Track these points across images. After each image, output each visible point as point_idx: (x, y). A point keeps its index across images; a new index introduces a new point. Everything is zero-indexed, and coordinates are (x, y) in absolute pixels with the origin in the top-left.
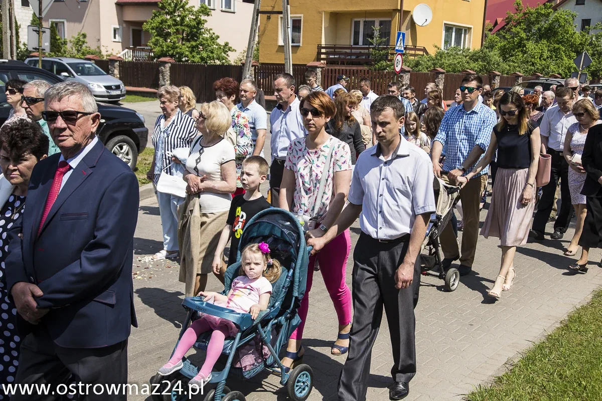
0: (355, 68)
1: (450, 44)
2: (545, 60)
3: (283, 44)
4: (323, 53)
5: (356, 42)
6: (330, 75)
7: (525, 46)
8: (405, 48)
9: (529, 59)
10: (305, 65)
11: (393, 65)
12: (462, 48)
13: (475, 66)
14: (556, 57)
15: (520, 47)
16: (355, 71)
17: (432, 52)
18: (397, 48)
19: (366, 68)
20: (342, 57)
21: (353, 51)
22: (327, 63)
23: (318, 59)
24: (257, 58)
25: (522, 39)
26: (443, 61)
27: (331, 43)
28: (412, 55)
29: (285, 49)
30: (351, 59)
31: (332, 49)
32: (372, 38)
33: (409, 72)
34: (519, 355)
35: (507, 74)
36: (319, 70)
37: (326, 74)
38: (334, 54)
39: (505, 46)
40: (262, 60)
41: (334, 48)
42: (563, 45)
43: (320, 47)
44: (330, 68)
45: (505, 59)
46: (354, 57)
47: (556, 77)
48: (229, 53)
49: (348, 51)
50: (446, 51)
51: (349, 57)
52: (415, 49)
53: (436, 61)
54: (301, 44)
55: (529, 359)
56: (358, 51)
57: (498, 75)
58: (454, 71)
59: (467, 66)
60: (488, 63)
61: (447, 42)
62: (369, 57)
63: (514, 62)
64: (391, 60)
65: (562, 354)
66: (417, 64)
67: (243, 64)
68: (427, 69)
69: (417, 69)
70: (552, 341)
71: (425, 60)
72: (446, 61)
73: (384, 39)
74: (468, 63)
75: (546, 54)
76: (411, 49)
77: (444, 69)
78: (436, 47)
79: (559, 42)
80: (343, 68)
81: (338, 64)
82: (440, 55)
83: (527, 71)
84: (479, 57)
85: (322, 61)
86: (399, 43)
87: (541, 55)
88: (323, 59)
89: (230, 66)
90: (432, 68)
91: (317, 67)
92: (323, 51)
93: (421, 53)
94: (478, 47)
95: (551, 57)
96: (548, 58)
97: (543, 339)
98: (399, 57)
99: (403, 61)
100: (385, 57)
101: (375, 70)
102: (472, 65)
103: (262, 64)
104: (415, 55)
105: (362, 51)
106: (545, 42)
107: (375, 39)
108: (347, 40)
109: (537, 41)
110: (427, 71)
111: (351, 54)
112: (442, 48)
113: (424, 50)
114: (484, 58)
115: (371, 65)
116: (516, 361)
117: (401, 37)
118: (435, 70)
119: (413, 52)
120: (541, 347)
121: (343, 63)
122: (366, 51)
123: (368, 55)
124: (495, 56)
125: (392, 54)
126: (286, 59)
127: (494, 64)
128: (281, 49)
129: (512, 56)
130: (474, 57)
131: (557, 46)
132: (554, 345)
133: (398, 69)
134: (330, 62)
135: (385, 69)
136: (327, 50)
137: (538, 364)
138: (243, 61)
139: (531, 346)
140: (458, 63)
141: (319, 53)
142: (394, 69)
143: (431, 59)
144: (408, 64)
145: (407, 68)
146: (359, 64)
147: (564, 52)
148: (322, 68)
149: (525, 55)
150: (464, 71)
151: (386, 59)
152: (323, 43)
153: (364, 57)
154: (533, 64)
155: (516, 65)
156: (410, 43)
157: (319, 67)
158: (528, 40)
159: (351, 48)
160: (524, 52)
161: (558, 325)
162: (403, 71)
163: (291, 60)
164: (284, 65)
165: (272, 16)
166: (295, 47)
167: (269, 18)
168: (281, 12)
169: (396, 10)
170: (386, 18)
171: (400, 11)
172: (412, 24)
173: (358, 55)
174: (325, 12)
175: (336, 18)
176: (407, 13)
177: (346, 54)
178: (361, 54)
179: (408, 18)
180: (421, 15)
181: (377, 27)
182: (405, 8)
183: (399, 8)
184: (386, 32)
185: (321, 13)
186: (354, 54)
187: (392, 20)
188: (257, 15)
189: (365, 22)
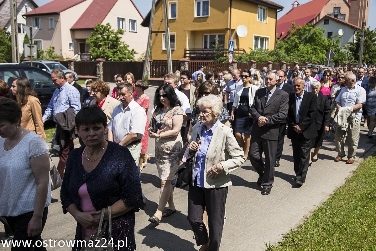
0: (205, 61)
1: (258, 47)
2: (309, 54)
3: (166, 49)
4: (188, 54)
5: (206, 47)
6: (193, 65)
7: (298, 47)
8: (234, 50)
9: (301, 54)
10: (179, 60)
11: (228, 59)
12: (264, 49)
13: (272, 58)
14: (315, 53)
15: (296, 47)
16: (207, 63)
17: (248, 52)
18: (229, 50)
19: (212, 61)
20: (198, 55)
21: (204, 52)
22: (190, 59)
23: (185, 57)
24: (151, 57)
25: (296, 43)
26: (254, 56)
27: (192, 48)
28: (237, 53)
29: (167, 51)
30: (203, 56)
31: (192, 51)
32: (215, 45)
33: (236, 62)
34: (310, 213)
35: (289, 62)
36: (186, 63)
37: (191, 65)
38: (194, 54)
39: (287, 47)
40: (154, 58)
41: (194, 50)
42: (319, 46)
43: (186, 50)
44: (193, 61)
45: (288, 54)
46: (205, 55)
47: (316, 64)
48: (135, 55)
49: (202, 52)
50: (256, 51)
51: (202, 55)
52: (239, 50)
53: (251, 57)
54: (175, 49)
55: (315, 215)
56: (207, 52)
57: (285, 64)
58: (261, 61)
59: (267, 58)
60: (279, 57)
61: (256, 46)
62: (213, 55)
63: (292, 56)
64: (225, 57)
65: (332, 212)
66: (240, 58)
67: (144, 61)
68: (246, 60)
69: (240, 61)
70: (326, 206)
71: (245, 56)
72: (257, 57)
73: (222, 45)
74: (268, 57)
75: (310, 51)
76: (236, 50)
77: (255, 60)
78: (250, 48)
79: (316, 45)
80: (199, 61)
81: (196, 59)
82: (253, 53)
83: (300, 61)
84: (274, 54)
85: (187, 58)
86: (230, 47)
87: (308, 52)
88: (188, 57)
89: (136, 62)
90: (249, 60)
91: (185, 61)
92: (188, 52)
93: (242, 52)
94: (273, 49)
95: (313, 53)
96: (311, 53)
97: (322, 205)
98: (231, 55)
99: (233, 57)
100: (222, 55)
101: (217, 62)
102: (271, 58)
103: (154, 60)
104: (239, 53)
105: (210, 52)
106: (309, 45)
107: (216, 45)
108: (200, 46)
109: (305, 45)
110: (246, 62)
111: (203, 54)
112: (253, 48)
113: (244, 50)
114: (277, 54)
115: (215, 59)
116: (308, 217)
117: (231, 44)
118: (250, 61)
119: (237, 52)
120: (321, 209)
121: (199, 59)
122: (212, 52)
123: (213, 54)
124: (282, 53)
125: (226, 53)
126: (168, 57)
127: (282, 57)
128: (164, 52)
129: (292, 52)
130: (271, 54)
131: (315, 47)
132: (327, 207)
133: (230, 61)
134: (192, 58)
135: (223, 61)
136: (190, 52)
137: (320, 218)
138: (144, 59)
139: (316, 208)
140: (263, 57)
141: (185, 54)
142: (228, 61)
143: (247, 55)
144: (235, 58)
145: (235, 61)
146: (208, 59)
147: (320, 50)
148: (188, 62)
149: (299, 52)
150: (266, 61)
151: (223, 56)
152: (188, 48)
153: (210, 55)
154: (303, 57)
155: (294, 57)
156: (236, 47)
157: (186, 62)
158: (300, 43)
159: (203, 50)
160: (299, 51)
161: (329, 197)
162: (233, 62)
163: (171, 58)
164: (167, 61)
165: (159, 34)
166: (173, 51)
167: (157, 35)
168: (164, 32)
169: (227, 29)
170: (222, 33)
171: (229, 29)
172: (237, 37)
173: (207, 54)
174: (188, 31)
175: (194, 34)
176: (233, 30)
177: (201, 54)
178: (209, 54)
179: (234, 33)
180: (241, 32)
181: (217, 38)
182: (232, 28)
183: (229, 28)
184: (222, 42)
185: (185, 31)
186: (205, 54)
187: (225, 34)
188: (151, 34)
189: (210, 36)
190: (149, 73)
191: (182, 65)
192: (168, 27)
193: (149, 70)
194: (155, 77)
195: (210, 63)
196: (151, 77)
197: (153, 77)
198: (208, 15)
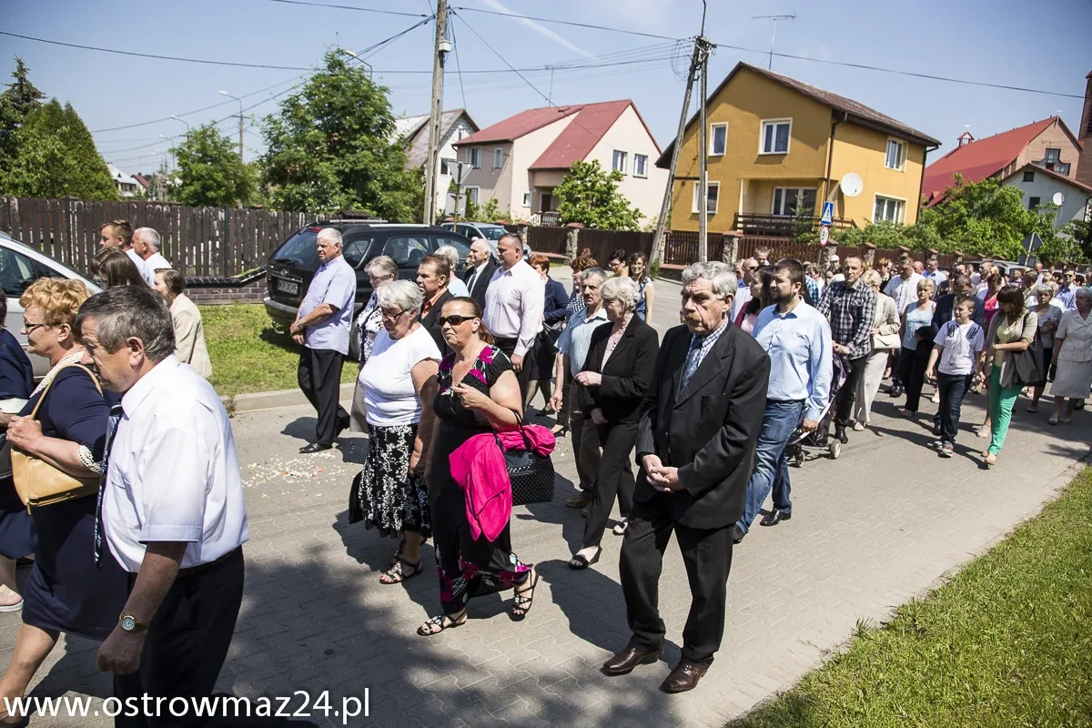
0: (773, 239)
1: (882, 217)
2: (988, 239)
3: (698, 212)
4: (740, 222)
5: (777, 212)
6: (748, 245)
7: (965, 223)
8: (832, 220)
9: (970, 237)
10: (721, 234)
11: (819, 237)
12: (894, 222)
13: (910, 242)
14: (1000, 237)
15: (959, 223)
16: (775, 242)
17: (862, 225)
18: (823, 219)
19: (787, 239)
20: (762, 226)
21: (773, 221)
22: (744, 233)
23: (735, 228)
24: (668, 224)
25: (962, 215)
26: (873, 235)
27: (750, 212)
28: (838, 227)
29: (700, 216)
30: (770, 229)
31: (750, 218)
32: (795, 208)
33: (835, 245)
34: (957, 568)
35: (945, 252)
36: (736, 240)
37: (744, 245)
38: (752, 223)
39: (942, 221)
40: (673, 228)
41: (753, 216)
42: (1008, 224)
43: (737, 216)
44: (748, 238)
45: (943, 236)
46: (773, 227)
47: (1001, 259)
48: (639, 219)
49: (768, 221)
50: (877, 225)
51: (769, 227)
52: (842, 221)
53: (866, 235)
54: (716, 212)
55: (969, 574)
56: (779, 221)
57: (935, 254)
58: (885, 246)
59: (900, 241)
60: (924, 240)
61: (878, 215)
62: (790, 228)
63: (951, 239)
64: (815, 232)
65: (1007, 571)
66: (844, 237)
67: (655, 232)
68: (855, 243)
69: (843, 243)
70: (996, 557)
71: (854, 233)
72: (877, 236)
73: (808, 210)
74: (901, 238)
75: (989, 233)
76: (837, 221)
77: (873, 243)
78: (866, 219)
79: (1003, 221)
80: (761, 238)
81: (756, 234)
82: (871, 229)
83: (967, 251)
84: (914, 232)
85: (739, 231)
86: (826, 213)
87: (984, 235)
88: (740, 228)
89: (639, 233)
90: (861, 243)
91: (733, 237)
92: (740, 219)
93: (849, 225)
94: (913, 223)
95: (995, 237)
96: (991, 237)
97: (986, 553)
98: (826, 229)
99: (830, 233)
100: (808, 229)
101: (798, 242)
102: (906, 241)
103: (673, 231)
104: (842, 228)
105: (784, 221)
106: (989, 219)
107: (798, 209)
108: (766, 208)
109: (979, 219)
110: (855, 245)
111: (771, 224)
112: (873, 220)
113: (853, 223)
114: (920, 234)
115: (793, 236)
116: (953, 575)
117: (829, 207)
118: (864, 244)
119: (840, 224)
120: (983, 561)
121: (761, 234)
122: (788, 221)
123: (789, 226)
124: (931, 231)
125: (817, 226)
126: (701, 227)
127: (930, 241)
128: (695, 216)
129: (951, 233)
130: (909, 233)
131: (1002, 225)
132: (997, 560)
133: (824, 242)
134: (747, 231)
135: (809, 241)
136: (745, 219)
137: (979, 580)
138: (655, 229)
139: (971, 559)
140: (891, 238)
141: (736, 222)
142: (819, 242)
143: (859, 232)
144: (834, 237)
145: (832, 241)
146: (779, 235)
147: (1010, 231)
148: (739, 238)
149: (966, 233)
150: (896, 247)
151: (810, 231)
152: (741, 213)
153: (785, 228)
154: (974, 244)
155: (955, 243)
156: (836, 215)
157: (735, 237)
158: (969, 216)
159: (771, 218)
160: (966, 230)
161: (1003, 538)
162: (829, 244)
163: (706, 228)
164: (698, 233)
165: (687, 182)
166: (711, 215)
167: (683, 184)
168: (698, 179)
169: (823, 179)
170: (810, 187)
171: (827, 180)
172: (840, 195)
173: (779, 225)
174: (744, 179)
175: (755, 185)
176: (834, 182)
177: (765, 224)
178: (781, 224)
179: (836, 188)
180: (850, 186)
181: (800, 196)
182: (832, 177)
183: (826, 177)
184: (810, 202)
185: (739, 180)
186: (774, 224)
187: (818, 189)
188: (673, 181)
189: (788, 190)
190: (663, 254)
191: (726, 243)
192: (706, 170)
193: (663, 248)
194: (674, 263)
195: (782, 242)
196: (665, 263)
197: (670, 262)
198: (786, 150)
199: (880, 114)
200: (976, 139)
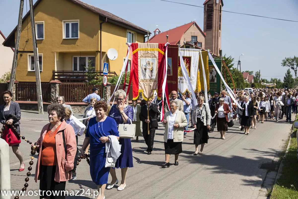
0: (75, 84)
3: (33, 71)
4: (56, 76)
5: (75, 69)
6: (64, 88)
10: (49, 82)
16: (77, 85)
17: (119, 74)
18: (104, 72)
19: (83, 83)
20: (68, 77)
21: (74, 74)
22: (60, 81)
27: (61, 70)
29: (36, 73)
30: (73, 78)
31: (61, 73)
32: (85, 67)
33: (110, 85)
36: (57, 85)
37: (62, 88)
38: (63, 76)
40: (20, 80)
41: (63, 72)
43: (54, 72)
44: (63, 83)
46: (75, 77)
49: (71, 74)
51: (72, 77)
52: (110, 73)
54: (42, 71)
56: (77, 74)
62: (84, 77)
66: (113, 81)
69: (113, 84)
71: (117, 79)
73: (93, 67)
77: (127, 83)
80: (69, 84)
81: (65, 81)
86: (105, 69)
88: (56, 79)
91: (55, 83)
92: (56, 74)
93: (113, 75)
98: (106, 77)
101: (89, 84)
103: (19, 82)
104: (110, 76)
105: (80, 74)
108: (70, 68)
111: (73, 76)
113: (115, 73)
117: (106, 66)
121: (68, 81)
122: (82, 74)
126: (37, 79)
133: (105, 84)
136: (59, 74)
141: (54, 76)
144: (109, 81)
145: (109, 83)
146: (78, 81)
148: (59, 84)
151: (94, 78)
152: (56, 70)
153: (81, 77)
157: (57, 84)
159: (73, 72)
162: (107, 85)
163: (40, 79)
164: (35, 82)
165: (24, 54)
167: (21, 55)
168: (32, 52)
169: (98, 52)
170: (93, 55)
171: (100, 52)
172: (107, 59)
173: (77, 76)
174: (56, 52)
175: (63, 56)
176: (104, 53)
177: (70, 76)
178: (79, 76)
179: (105, 56)
180: (111, 54)
181: (87, 61)
182: (103, 50)
183: (99, 50)
184: (93, 64)
185: (53, 53)
186: (75, 76)
187: (96, 57)
189: (80, 58)
190: (15, 95)
191: (52, 87)
192: (37, 47)
193: (14, 92)
194: (22, 100)
195: (80, 85)
196: (16, 100)
197: (19, 100)
198: (78, 37)
199: (121, 19)
200: (161, 32)
